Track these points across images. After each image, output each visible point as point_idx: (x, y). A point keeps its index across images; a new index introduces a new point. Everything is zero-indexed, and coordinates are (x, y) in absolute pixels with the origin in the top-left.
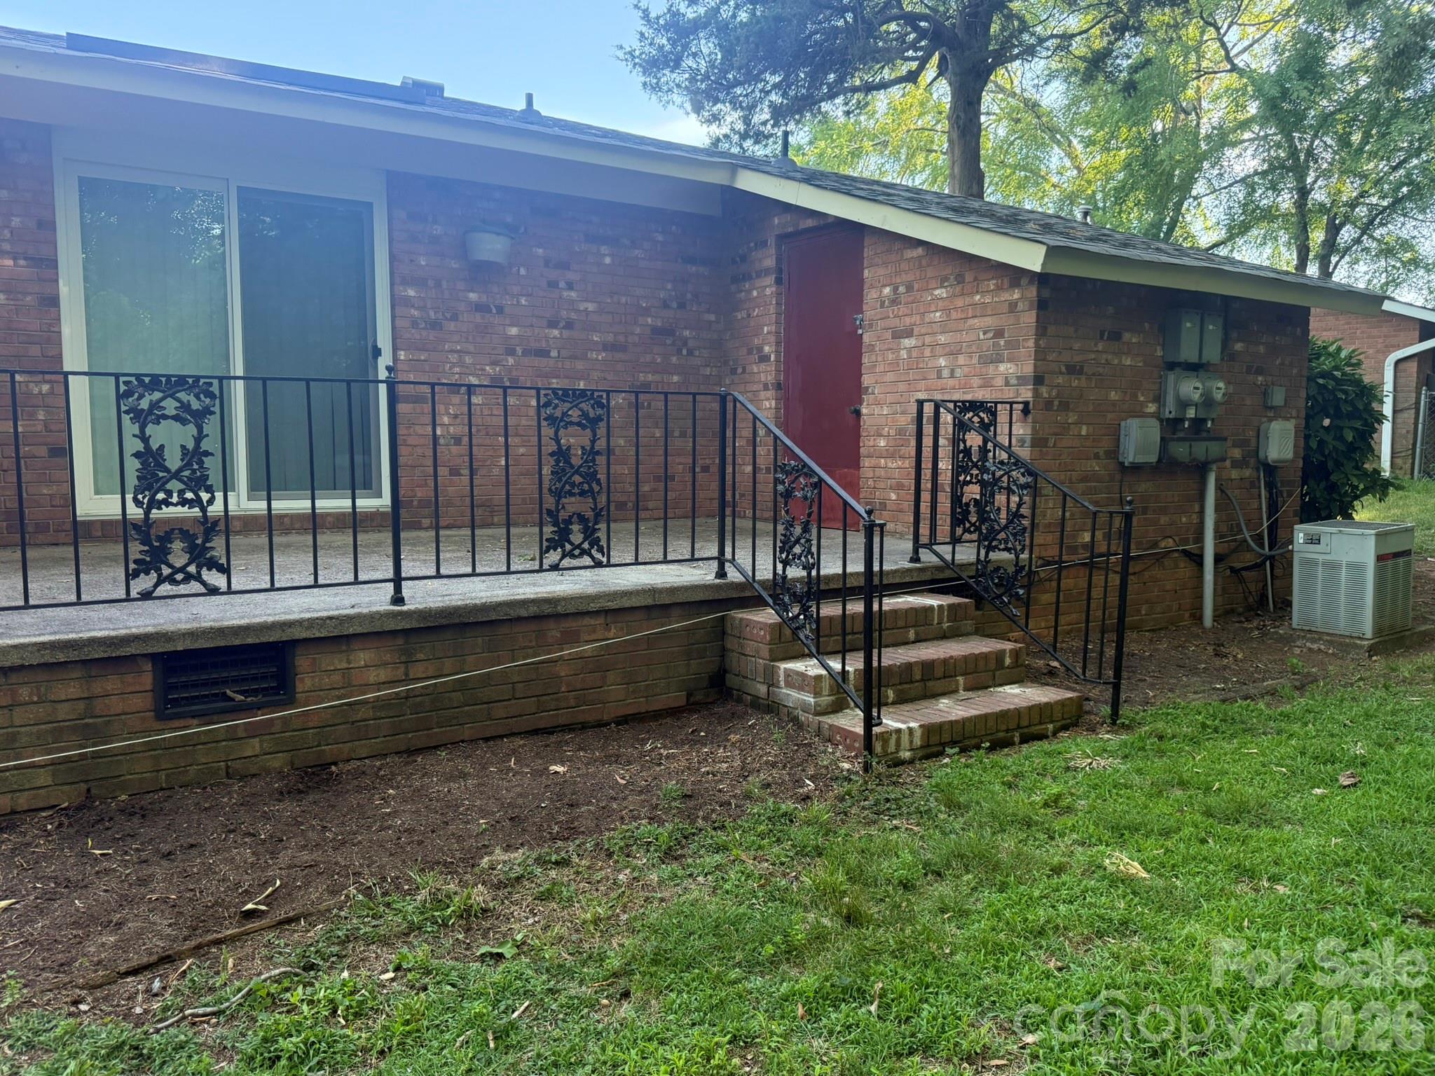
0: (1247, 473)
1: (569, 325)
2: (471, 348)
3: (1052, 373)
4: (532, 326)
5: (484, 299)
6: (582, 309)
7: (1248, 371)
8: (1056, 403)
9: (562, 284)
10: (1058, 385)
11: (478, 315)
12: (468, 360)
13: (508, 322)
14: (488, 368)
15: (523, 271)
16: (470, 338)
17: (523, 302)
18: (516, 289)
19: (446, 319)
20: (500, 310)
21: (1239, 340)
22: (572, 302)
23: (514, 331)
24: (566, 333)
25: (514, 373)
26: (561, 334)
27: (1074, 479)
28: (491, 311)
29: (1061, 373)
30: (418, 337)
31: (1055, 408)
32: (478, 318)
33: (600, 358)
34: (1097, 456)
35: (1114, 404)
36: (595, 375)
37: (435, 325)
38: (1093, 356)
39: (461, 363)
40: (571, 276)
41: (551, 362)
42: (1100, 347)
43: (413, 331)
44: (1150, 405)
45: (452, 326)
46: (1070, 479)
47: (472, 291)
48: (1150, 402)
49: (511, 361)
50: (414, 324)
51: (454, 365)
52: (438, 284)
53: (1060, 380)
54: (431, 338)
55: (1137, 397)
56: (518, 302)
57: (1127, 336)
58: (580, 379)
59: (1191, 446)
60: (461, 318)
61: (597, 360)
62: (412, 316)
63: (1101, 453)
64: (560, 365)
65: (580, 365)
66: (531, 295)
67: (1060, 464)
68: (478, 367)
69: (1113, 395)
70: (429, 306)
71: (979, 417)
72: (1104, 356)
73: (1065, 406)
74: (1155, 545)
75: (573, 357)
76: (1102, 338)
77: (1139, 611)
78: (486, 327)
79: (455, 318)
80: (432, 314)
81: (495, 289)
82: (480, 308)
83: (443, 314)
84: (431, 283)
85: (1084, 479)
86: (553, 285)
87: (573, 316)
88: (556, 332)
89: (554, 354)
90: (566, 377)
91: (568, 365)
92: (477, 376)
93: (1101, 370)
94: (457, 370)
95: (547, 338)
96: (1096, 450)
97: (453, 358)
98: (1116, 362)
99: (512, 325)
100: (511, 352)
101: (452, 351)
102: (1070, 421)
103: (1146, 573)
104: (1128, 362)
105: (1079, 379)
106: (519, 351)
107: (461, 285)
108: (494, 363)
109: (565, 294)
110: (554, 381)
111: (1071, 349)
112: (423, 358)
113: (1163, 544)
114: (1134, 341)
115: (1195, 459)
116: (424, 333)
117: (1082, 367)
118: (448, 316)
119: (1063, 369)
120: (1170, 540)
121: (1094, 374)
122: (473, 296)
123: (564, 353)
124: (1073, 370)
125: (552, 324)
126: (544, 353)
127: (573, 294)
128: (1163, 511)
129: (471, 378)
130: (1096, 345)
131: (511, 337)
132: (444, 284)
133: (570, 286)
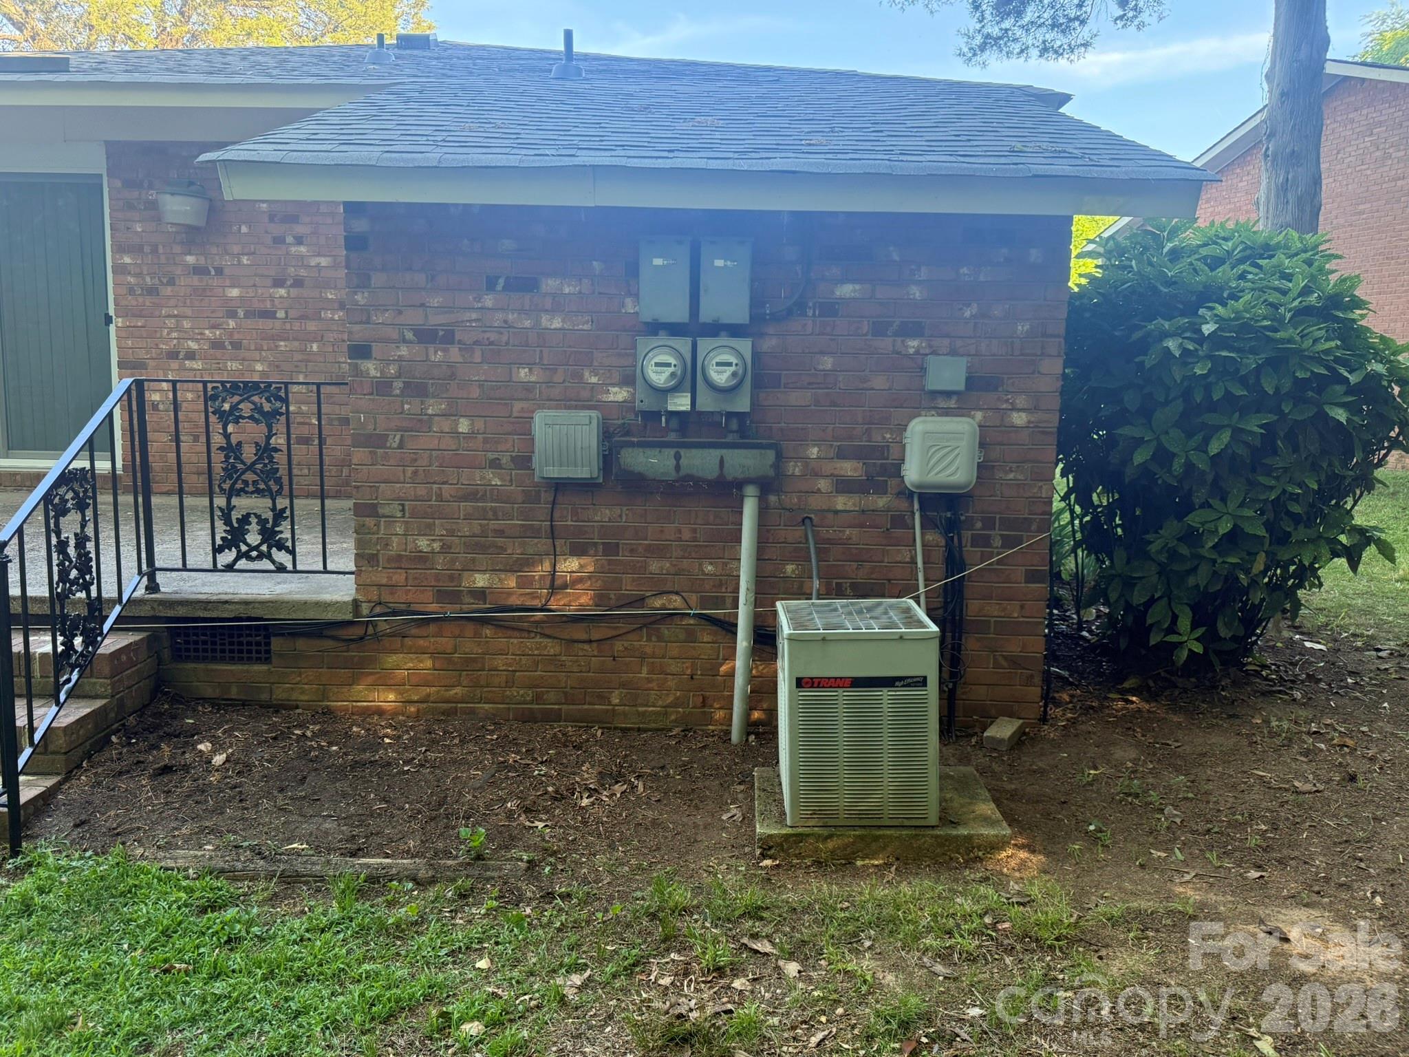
0: (882, 502)
1: (298, 283)
2: (189, 312)
3: (387, 341)
4: (254, 285)
5: (202, 261)
6: (313, 264)
7: (879, 330)
8: (398, 385)
9: (289, 239)
10: (401, 358)
11: (196, 278)
12: (186, 324)
13: (228, 283)
14: (207, 332)
15: (244, 229)
16: (188, 301)
17: (245, 260)
18: (236, 249)
19: (162, 284)
20: (219, 271)
21: (844, 280)
22: (301, 257)
23: (235, 292)
24: (294, 292)
25: (236, 336)
26: (288, 293)
27: (446, 495)
28: (209, 273)
29: (404, 341)
30: (134, 303)
31: (398, 392)
32: (195, 280)
33: (336, 317)
34: (495, 464)
35: (528, 387)
36: (330, 337)
37: (152, 291)
38: (474, 316)
39: (178, 328)
40: (300, 229)
41: (278, 324)
42: (489, 301)
43: (130, 298)
44: (616, 389)
45: (168, 291)
46: (440, 497)
47: (190, 254)
48: (614, 385)
49: (232, 323)
50: (131, 291)
51: (171, 330)
52: (155, 250)
53: (404, 351)
54: (148, 304)
55: (582, 377)
56: (239, 261)
57: (549, 284)
58: (313, 342)
59: (678, 457)
60: (177, 283)
61: (332, 319)
62: (129, 283)
63: (505, 460)
64: (288, 326)
65: (312, 326)
66: (254, 253)
67: (415, 473)
68: (197, 331)
69: (523, 373)
70: (145, 272)
71: (253, 403)
72: (499, 316)
73: (417, 390)
74: (640, 601)
75: (303, 317)
76: (491, 285)
77: (603, 699)
78: (204, 290)
79: (172, 282)
80: (148, 279)
81: (214, 250)
82: (199, 271)
83: (161, 281)
84: (147, 249)
85: (471, 496)
86: (279, 240)
87: (303, 272)
88: (282, 292)
89: (281, 314)
90: (295, 339)
91: (296, 326)
92: (197, 340)
93: (493, 337)
94: (174, 335)
95: (272, 298)
96: (491, 456)
97: (171, 323)
98: (527, 323)
99: (233, 286)
100: (232, 314)
101: (169, 316)
102: (430, 412)
103: (619, 646)
104: (557, 323)
105: (445, 351)
106: (241, 313)
107: (177, 249)
108: (214, 327)
109: (293, 249)
110: (282, 343)
111: (422, 305)
112: (140, 324)
113: (658, 603)
114: (567, 291)
115: (690, 477)
116: (141, 299)
117: (452, 333)
118: (165, 281)
119: (409, 335)
120: (674, 597)
121: (476, 343)
122: (190, 259)
123: (292, 313)
124: (425, 336)
125: (279, 283)
126: (269, 314)
127: (303, 249)
128: (659, 551)
129: (190, 343)
130: (478, 299)
131: (232, 299)
132: (161, 250)
133: (299, 241)
